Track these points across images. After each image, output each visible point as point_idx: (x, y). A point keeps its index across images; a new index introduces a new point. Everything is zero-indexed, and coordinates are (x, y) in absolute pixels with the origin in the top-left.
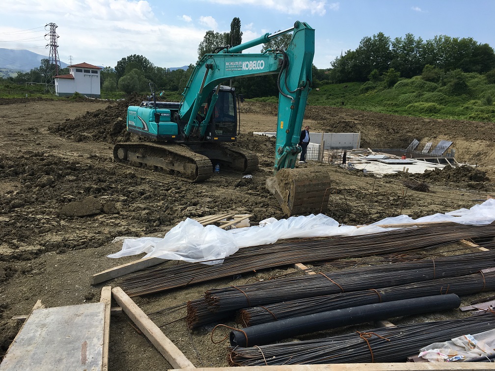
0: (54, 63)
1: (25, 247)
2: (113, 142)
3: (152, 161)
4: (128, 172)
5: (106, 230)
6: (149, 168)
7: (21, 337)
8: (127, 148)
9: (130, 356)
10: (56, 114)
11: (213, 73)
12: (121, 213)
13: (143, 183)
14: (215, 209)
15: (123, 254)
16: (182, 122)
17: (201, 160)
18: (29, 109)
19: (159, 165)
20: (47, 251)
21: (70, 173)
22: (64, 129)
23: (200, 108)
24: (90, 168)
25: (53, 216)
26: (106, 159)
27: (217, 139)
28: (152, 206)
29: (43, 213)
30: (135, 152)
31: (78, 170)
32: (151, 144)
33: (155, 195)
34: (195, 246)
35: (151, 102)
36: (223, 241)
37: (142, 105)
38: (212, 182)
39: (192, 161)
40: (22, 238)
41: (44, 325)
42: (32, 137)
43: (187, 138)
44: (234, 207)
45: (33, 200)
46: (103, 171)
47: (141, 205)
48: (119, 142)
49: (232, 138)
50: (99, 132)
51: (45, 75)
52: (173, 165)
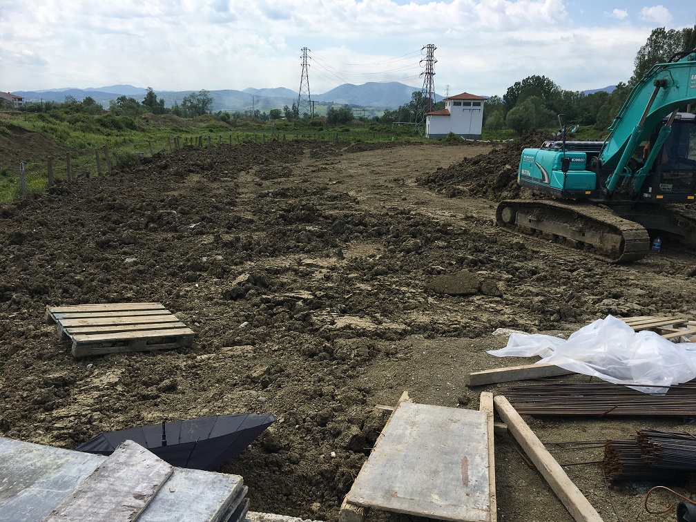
0: (428, 96)
1: (388, 324)
2: (496, 199)
3: (550, 227)
4: (515, 241)
5: (485, 317)
6: (546, 237)
7: (390, 432)
8: (516, 208)
9: (517, 494)
10: (425, 161)
11: (666, 94)
12: (505, 296)
13: (536, 258)
14: (650, 307)
15: (507, 353)
16: (603, 170)
17: (631, 230)
18: (395, 155)
19: (560, 234)
20: (412, 332)
21: (441, 237)
22: (436, 181)
23: (637, 149)
24: (465, 232)
25: (419, 291)
26: (485, 222)
27: (662, 197)
28: (549, 292)
29: (408, 285)
30: (527, 213)
31: (449, 234)
32: (552, 203)
33: (553, 277)
34: (620, 360)
35: (557, 142)
36: (669, 359)
37: (544, 147)
38: (647, 265)
39: (614, 230)
40: (385, 313)
41: (413, 424)
42: (397, 190)
43: (610, 195)
44: (685, 308)
45: (397, 268)
46: (481, 237)
47: (531, 289)
48: (505, 198)
49: (689, 198)
50: (479, 185)
51: (416, 113)
52: (584, 235)
